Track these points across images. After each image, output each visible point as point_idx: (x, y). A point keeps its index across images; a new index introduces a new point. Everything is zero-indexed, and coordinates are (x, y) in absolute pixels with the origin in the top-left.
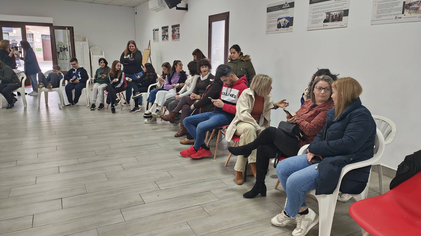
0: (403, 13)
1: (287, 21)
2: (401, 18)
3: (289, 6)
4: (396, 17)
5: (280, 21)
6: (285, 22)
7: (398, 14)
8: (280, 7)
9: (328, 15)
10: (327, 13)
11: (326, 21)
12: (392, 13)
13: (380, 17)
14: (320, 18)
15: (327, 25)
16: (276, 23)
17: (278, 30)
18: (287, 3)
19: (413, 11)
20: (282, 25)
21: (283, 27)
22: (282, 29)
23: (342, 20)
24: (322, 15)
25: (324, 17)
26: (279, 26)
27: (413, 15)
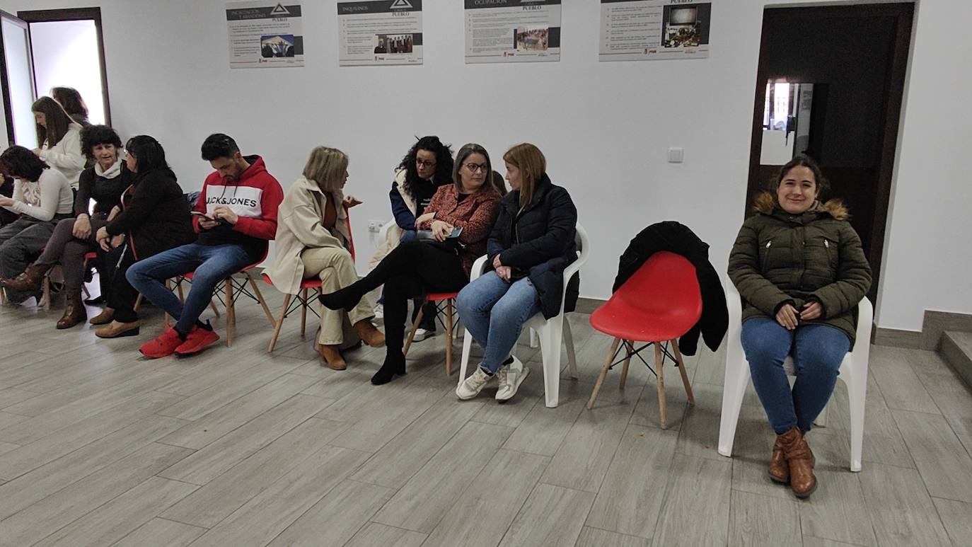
0: (515, 47)
1: (288, 44)
2: (513, 55)
3: (287, 12)
4: (505, 53)
5: (269, 41)
6: (281, 44)
7: (507, 48)
8: (265, 13)
9: (382, 40)
10: (380, 36)
11: (378, 50)
12: (497, 46)
13: (479, 50)
14: (365, 43)
15: (383, 59)
16: (259, 46)
17: (266, 61)
18: (283, 5)
19: (530, 45)
20: (275, 52)
21: (279, 55)
22: (274, 58)
23: (411, 51)
24: (369, 38)
25: (375, 42)
26: (267, 52)
27: (531, 51)
